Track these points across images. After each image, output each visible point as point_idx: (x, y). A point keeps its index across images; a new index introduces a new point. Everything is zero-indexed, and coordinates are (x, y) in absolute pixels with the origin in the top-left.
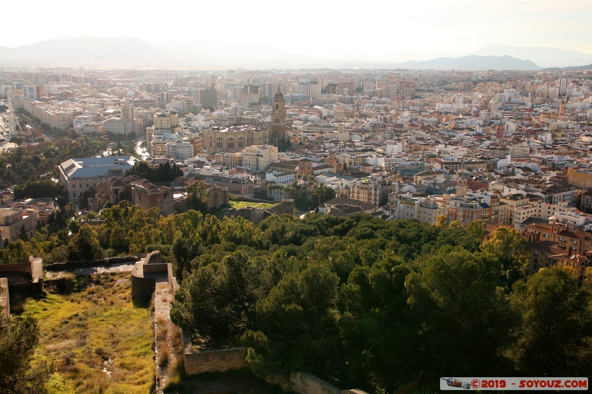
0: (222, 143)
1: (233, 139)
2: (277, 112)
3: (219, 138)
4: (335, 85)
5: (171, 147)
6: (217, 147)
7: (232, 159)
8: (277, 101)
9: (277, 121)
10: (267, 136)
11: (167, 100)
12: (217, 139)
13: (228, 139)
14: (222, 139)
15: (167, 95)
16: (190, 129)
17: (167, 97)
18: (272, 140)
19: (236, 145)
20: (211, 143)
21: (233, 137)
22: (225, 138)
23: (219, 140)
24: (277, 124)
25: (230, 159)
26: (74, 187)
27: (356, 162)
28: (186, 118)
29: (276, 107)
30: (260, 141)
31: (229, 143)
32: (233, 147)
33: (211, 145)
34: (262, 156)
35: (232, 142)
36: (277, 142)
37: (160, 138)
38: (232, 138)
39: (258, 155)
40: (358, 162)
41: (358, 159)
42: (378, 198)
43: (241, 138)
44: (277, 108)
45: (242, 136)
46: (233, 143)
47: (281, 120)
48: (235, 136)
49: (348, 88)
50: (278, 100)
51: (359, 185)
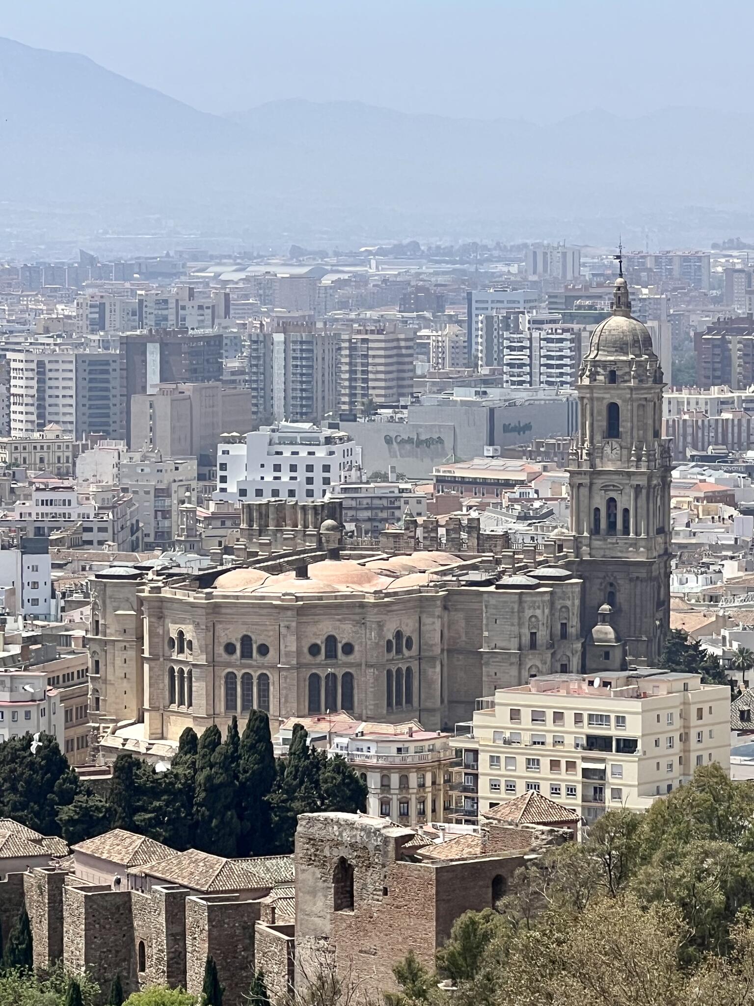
0: (263, 678)
1: (348, 649)
3: (246, 641)
6: (228, 706)
7: (395, 779)
10: (575, 626)
12: (230, 648)
13: (314, 650)
14: (264, 650)
19: (370, 692)
21: (345, 632)
22: (288, 643)
23: (246, 653)
31: (315, 678)
34: (628, 746)
35: (340, 673)
38: (343, 639)
39: (596, 743)
43: (398, 642)
44: (613, 430)
45: (409, 627)
46: (348, 677)
48: (358, 624)
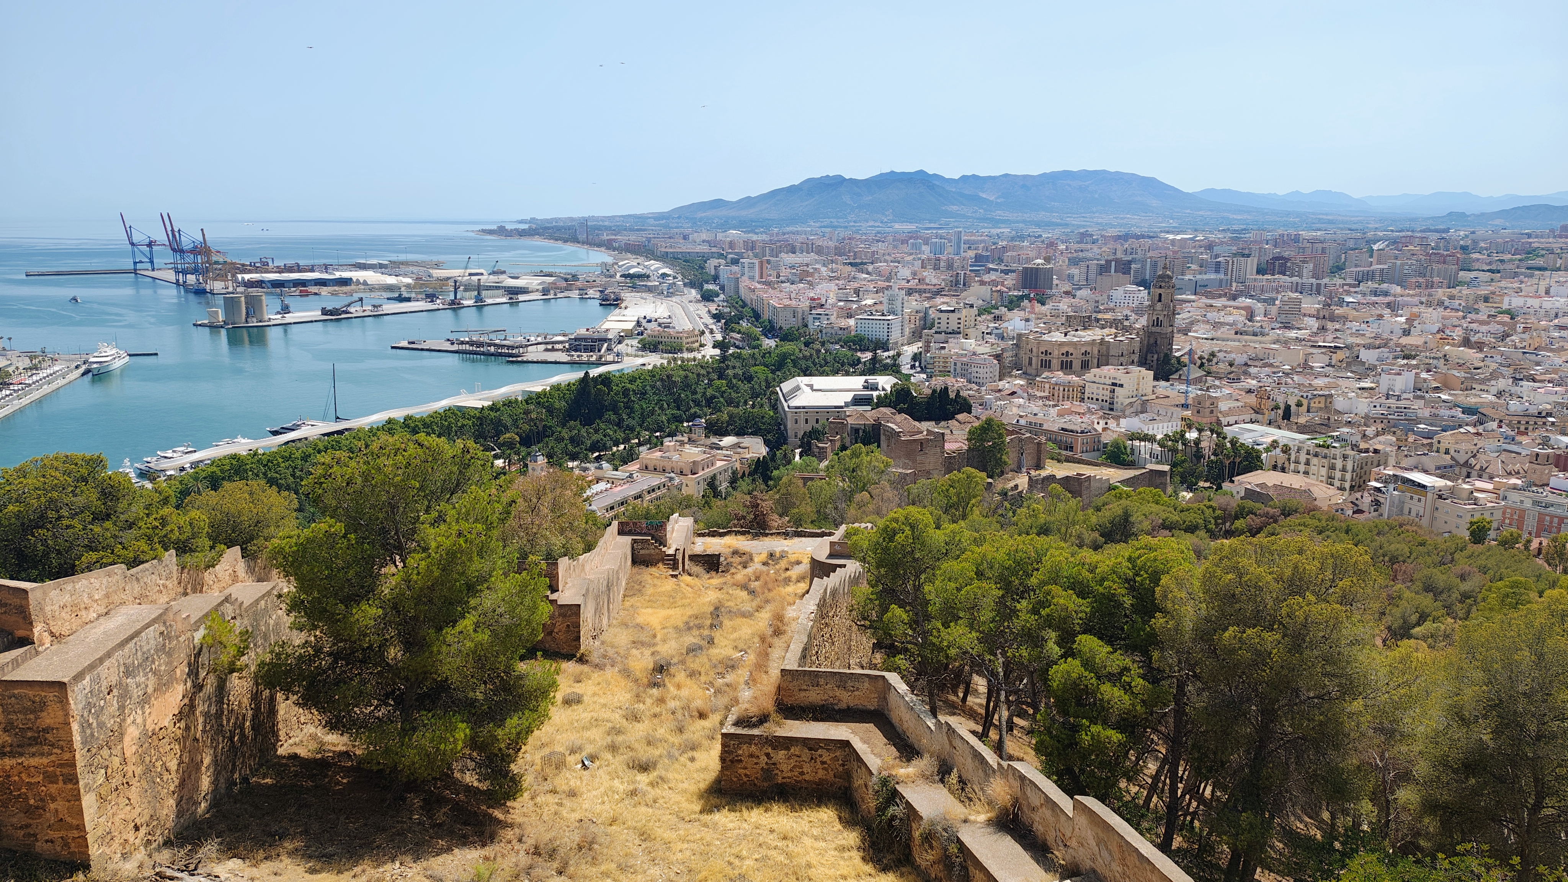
2: (1159, 306)
4: (1287, 260)
5: (959, 365)
6: (1042, 366)
8: (1161, 287)
9: (1158, 323)
10: (1137, 350)
11: (964, 285)
12: (1042, 352)
15: (965, 277)
16: (996, 335)
17: (964, 279)
18: (1146, 359)
19: (1077, 365)
20: (1030, 359)
22: (1056, 352)
23: (1046, 354)
24: (1158, 329)
25: (1061, 389)
26: (796, 423)
27: (1312, 405)
28: (993, 316)
29: (1157, 298)
30: (1122, 359)
32: (1071, 367)
33: (1030, 364)
36: (1155, 362)
37: (944, 348)
39: (1114, 384)
40: (1317, 405)
41: (1317, 400)
42: (1348, 476)
43: (1086, 353)
44: (1160, 300)
46: (1071, 360)
47: (1165, 323)
48: (1076, 349)
49: (1311, 265)
50: (1163, 284)
51: (1311, 449)
